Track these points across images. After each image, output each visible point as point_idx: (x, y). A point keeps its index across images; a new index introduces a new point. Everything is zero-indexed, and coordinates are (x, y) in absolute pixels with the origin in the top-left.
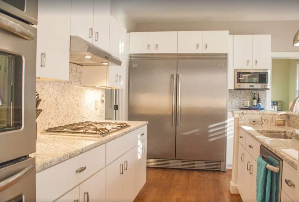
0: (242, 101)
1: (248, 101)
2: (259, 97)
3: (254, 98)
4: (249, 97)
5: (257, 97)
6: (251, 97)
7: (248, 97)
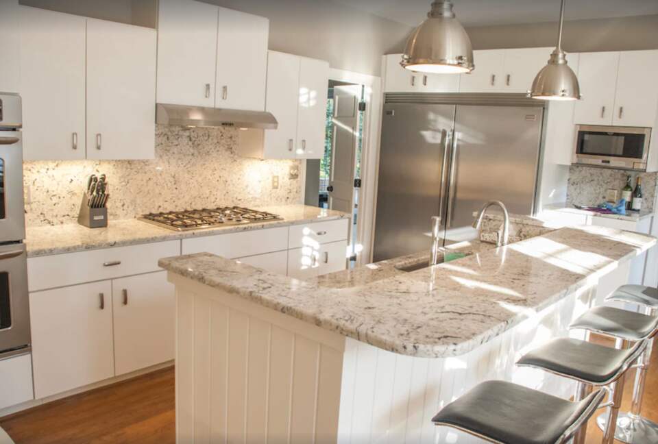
0: (602, 190)
1: (616, 192)
2: (637, 185)
3: (627, 187)
4: (619, 183)
5: (633, 185)
6: (621, 182)
7: (616, 183)
